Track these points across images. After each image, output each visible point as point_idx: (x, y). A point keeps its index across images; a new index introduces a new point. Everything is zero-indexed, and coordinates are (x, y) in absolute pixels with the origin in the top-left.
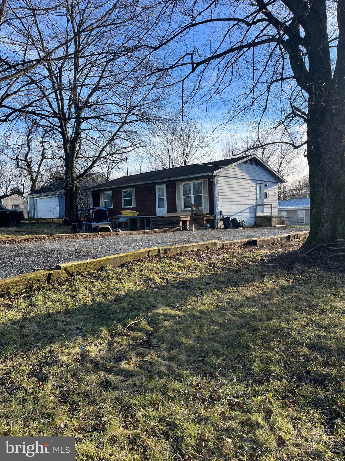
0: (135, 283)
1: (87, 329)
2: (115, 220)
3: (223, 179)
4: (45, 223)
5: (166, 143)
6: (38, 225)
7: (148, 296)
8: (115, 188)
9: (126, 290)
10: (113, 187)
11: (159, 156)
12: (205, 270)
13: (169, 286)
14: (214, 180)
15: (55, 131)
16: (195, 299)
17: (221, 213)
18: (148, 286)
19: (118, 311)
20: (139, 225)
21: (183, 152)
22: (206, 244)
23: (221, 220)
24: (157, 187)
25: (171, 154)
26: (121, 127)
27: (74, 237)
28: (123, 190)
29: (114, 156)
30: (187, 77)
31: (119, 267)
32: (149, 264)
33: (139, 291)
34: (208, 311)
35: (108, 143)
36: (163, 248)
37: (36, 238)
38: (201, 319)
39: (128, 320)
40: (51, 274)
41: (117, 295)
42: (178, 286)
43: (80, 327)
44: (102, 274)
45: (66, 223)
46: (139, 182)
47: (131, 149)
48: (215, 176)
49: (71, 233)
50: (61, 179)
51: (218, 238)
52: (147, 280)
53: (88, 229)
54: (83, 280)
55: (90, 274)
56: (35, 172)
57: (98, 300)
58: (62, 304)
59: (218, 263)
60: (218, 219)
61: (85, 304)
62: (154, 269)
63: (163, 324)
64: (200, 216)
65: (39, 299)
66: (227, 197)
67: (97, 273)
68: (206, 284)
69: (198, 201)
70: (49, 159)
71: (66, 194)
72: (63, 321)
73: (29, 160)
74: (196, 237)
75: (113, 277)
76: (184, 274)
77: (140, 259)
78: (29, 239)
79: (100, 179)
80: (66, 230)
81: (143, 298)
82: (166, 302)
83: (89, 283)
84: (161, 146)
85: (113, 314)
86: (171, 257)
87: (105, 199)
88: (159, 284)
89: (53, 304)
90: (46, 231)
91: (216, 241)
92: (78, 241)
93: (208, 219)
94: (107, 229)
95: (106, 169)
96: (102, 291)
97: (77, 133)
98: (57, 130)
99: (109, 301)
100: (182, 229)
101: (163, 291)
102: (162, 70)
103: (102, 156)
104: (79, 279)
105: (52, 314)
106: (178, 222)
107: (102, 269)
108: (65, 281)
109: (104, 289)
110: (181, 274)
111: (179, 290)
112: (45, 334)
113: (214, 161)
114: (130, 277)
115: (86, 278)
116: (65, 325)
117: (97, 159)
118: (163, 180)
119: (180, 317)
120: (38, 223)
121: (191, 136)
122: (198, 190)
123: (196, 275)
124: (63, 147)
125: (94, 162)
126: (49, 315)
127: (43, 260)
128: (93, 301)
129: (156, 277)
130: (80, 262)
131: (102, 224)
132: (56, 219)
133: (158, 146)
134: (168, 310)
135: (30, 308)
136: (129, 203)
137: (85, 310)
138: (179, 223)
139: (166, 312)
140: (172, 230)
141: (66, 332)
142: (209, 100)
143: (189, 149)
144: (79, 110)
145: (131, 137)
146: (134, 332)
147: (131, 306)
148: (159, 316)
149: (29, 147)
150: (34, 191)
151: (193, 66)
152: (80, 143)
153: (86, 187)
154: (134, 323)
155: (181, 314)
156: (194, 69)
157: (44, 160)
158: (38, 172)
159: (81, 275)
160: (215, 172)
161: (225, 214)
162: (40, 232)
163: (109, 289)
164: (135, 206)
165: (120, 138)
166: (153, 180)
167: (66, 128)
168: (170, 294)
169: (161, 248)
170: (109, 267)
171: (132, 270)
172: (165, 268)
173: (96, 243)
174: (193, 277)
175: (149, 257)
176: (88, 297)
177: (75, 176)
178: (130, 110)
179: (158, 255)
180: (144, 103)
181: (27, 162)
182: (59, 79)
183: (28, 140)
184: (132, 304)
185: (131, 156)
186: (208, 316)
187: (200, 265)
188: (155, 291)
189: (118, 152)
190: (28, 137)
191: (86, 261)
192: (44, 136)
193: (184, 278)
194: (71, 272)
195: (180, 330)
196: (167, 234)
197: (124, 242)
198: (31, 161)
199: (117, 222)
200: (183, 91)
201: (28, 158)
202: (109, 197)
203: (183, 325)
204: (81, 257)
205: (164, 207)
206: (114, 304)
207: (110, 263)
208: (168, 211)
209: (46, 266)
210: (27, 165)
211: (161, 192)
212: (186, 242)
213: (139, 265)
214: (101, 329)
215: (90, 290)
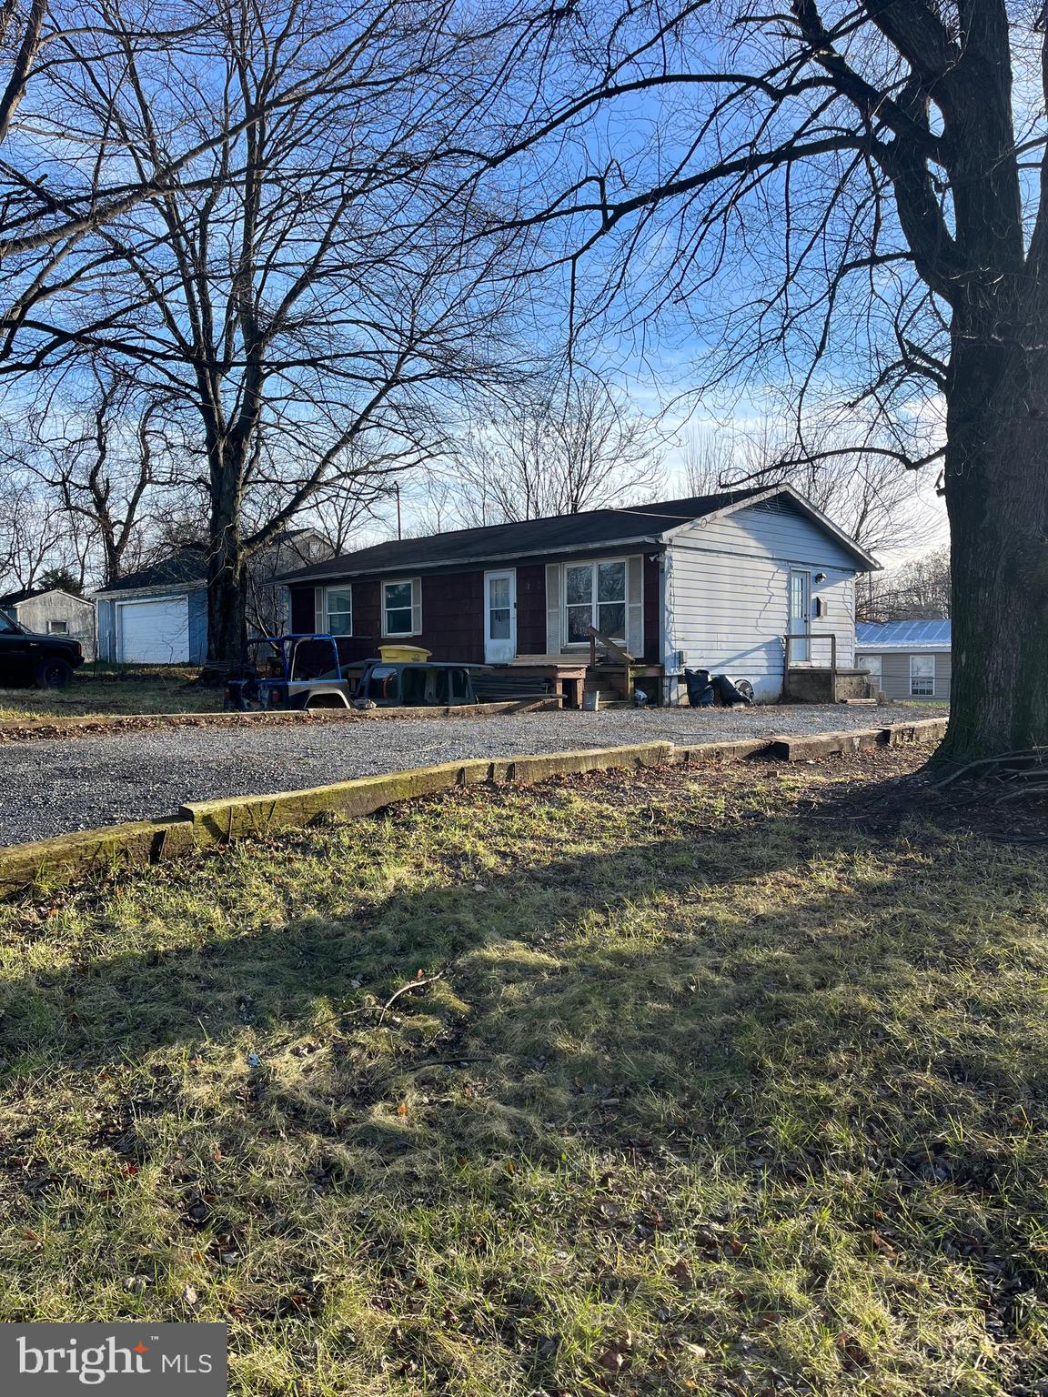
0: (418, 866)
1: (271, 1002)
2: (358, 674)
3: (691, 556)
4: (145, 678)
5: (517, 445)
6: (125, 683)
7: (455, 906)
8: (361, 576)
9: (391, 888)
10: (356, 573)
11: (496, 480)
12: (630, 830)
13: (522, 877)
14: (660, 559)
15: (181, 402)
16: (600, 918)
17: (679, 658)
18: (457, 876)
19: (366, 949)
20: (430, 688)
21: (570, 473)
22: (633, 752)
23: (680, 679)
24: (489, 577)
25: (532, 478)
26: (383, 393)
27: (234, 723)
28: (385, 584)
29: (361, 478)
30: (587, 247)
31: (370, 815)
32: (461, 810)
33: (430, 889)
34: (639, 956)
35: (344, 441)
36: (505, 760)
37: (120, 723)
38: (617, 980)
39: (394, 977)
40: (163, 833)
41: (363, 902)
42: (549, 878)
43: (249, 998)
44: (319, 838)
45: (209, 679)
46: (432, 560)
47: (411, 459)
48: (664, 547)
49: (223, 710)
50: (198, 546)
51: (679, 739)
52: (454, 858)
53: (275, 700)
54: (259, 855)
55: (282, 837)
56: (120, 522)
57: (305, 916)
58: (195, 925)
59: (670, 810)
60: (671, 677)
61: (265, 928)
62: (476, 825)
63: (500, 991)
64: (616, 665)
65: (125, 910)
66: (700, 611)
67: (303, 833)
68: (634, 873)
69: (613, 620)
70: (163, 484)
71: (210, 592)
72: (197, 977)
73: (102, 487)
74: (605, 730)
75: (350, 848)
76: (567, 842)
77: (433, 794)
78: (97, 726)
79: (314, 548)
80: (211, 702)
81: (441, 911)
82: (510, 926)
83: (279, 863)
84: (502, 452)
85: (350, 960)
86: (529, 790)
87: (330, 610)
88: (491, 870)
89: (166, 924)
90: (148, 703)
91: (665, 743)
92: (244, 733)
93: (640, 674)
94: (333, 701)
95: (335, 519)
96: (317, 887)
97: (250, 410)
98: (188, 396)
99: (339, 919)
100: (561, 705)
101: (501, 894)
102: (512, 225)
103: (323, 479)
104: (248, 851)
105: (166, 954)
106: (551, 683)
107: (318, 821)
108: (206, 856)
109: (322, 881)
110: (559, 840)
111: (550, 890)
112: (141, 1014)
113: (662, 501)
114: (403, 846)
115: (269, 847)
116: (203, 989)
117: (307, 488)
118: (507, 557)
119: (553, 972)
120: (123, 677)
121: (595, 426)
122: (611, 589)
123: (604, 845)
124: (205, 449)
125: (300, 497)
126: (156, 958)
127: (140, 791)
128: (291, 919)
129: (481, 849)
130: (253, 799)
131: (320, 685)
132: (178, 665)
133: (492, 453)
134: (518, 951)
135: (97, 935)
136: (401, 622)
137: (266, 944)
138: (554, 686)
139: (511, 956)
140: (532, 707)
141: (206, 1011)
142: (653, 317)
143: (587, 464)
144: (256, 339)
145: (412, 424)
146: (412, 1015)
147: (404, 937)
148: (490, 969)
149: (102, 448)
150: (115, 581)
151: (605, 215)
152: (259, 438)
153: (273, 571)
154: (413, 989)
155: (558, 963)
156: (608, 224)
157: (148, 486)
158: (128, 524)
159: (254, 837)
160: (666, 536)
161: (693, 663)
162: (130, 703)
163: (339, 882)
164: (420, 633)
165: (379, 425)
166: (477, 555)
167: (215, 393)
168: (522, 902)
169: (497, 761)
170: (340, 816)
171: (409, 826)
172: (508, 823)
173: (302, 742)
174: (595, 850)
175: (462, 787)
176: (273, 905)
177: (240, 538)
178: (411, 343)
179: (489, 782)
180: (455, 323)
181: (97, 492)
182: (197, 245)
183: (100, 428)
184: (408, 931)
185: (411, 480)
186: (639, 971)
187: (615, 814)
188: (479, 893)
189: (371, 468)
190: (100, 417)
191: (270, 798)
192: (148, 414)
193: (566, 854)
194: (223, 830)
195: (552, 1012)
196: (517, 720)
197: (386, 741)
198: (107, 491)
199: (366, 679)
200: (573, 290)
201: (99, 479)
202: (342, 604)
203: (561, 997)
204: (255, 783)
205: (507, 636)
206: (352, 928)
207: (343, 804)
208: (521, 650)
209: (148, 810)
210: (94, 501)
211: (500, 591)
212: (573, 744)
213: (432, 812)
214: (312, 1003)
215: (279, 886)
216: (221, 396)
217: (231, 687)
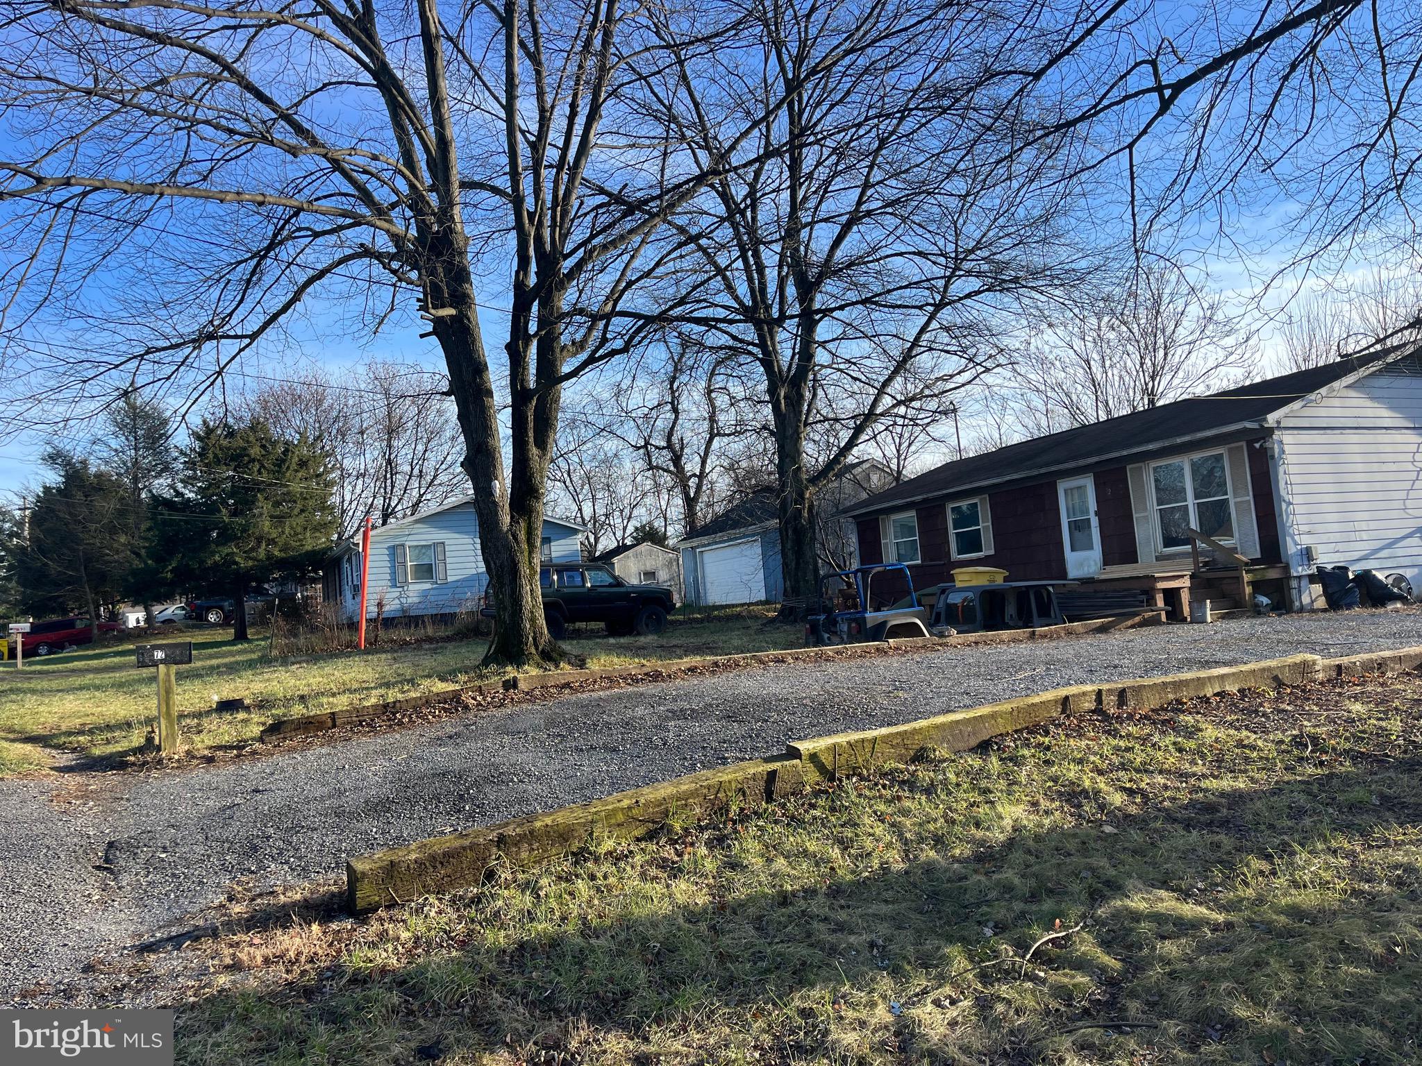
0: (1035, 804)
1: (903, 948)
2: (932, 600)
3: (1305, 437)
4: (729, 618)
5: (1077, 344)
6: (711, 625)
7: (1084, 848)
8: (924, 500)
9: (1009, 829)
10: (919, 498)
11: (1060, 385)
12: (1282, 761)
13: (1156, 817)
14: (1268, 445)
15: (742, 359)
16: (1265, 866)
17: (1307, 554)
18: (1080, 816)
19: (993, 894)
20: (1011, 610)
21: (1142, 364)
22: (1269, 669)
23: (1312, 579)
24: (1062, 486)
25: (1099, 376)
26: (932, 317)
27: (819, 658)
28: (950, 506)
29: (916, 404)
30: (1144, 132)
31: (972, 750)
32: (1072, 742)
33: (1052, 830)
34: (1322, 911)
35: (896, 372)
36: (1113, 686)
37: (716, 664)
38: (1298, 939)
39: (1029, 926)
40: (774, 772)
41: (982, 843)
42: (1191, 819)
43: (880, 942)
44: (925, 775)
45: (787, 615)
46: (998, 476)
47: (966, 376)
48: (1271, 431)
49: (806, 645)
50: (768, 489)
51: (1325, 649)
52: (1073, 796)
53: (854, 632)
54: (868, 793)
55: (886, 774)
56: (694, 475)
57: (923, 857)
58: (817, 864)
59: (1330, 736)
60: (1299, 578)
61: (885, 868)
62: (1092, 758)
63: (1154, 948)
64: (1226, 569)
65: (750, 847)
66: (1327, 498)
67: (907, 770)
68: (1298, 813)
69: (1216, 518)
70: (729, 435)
71: (782, 531)
72: (826, 919)
73: (677, 447)
74: (1225, 644)
75: (958, 785)
76: (1204, 776)
77: (1037, 725)
78: (696, 668)
79: (875, 478)
80: (792, 638)
81: (1070, 855)
82: (1152, 873)
83: (889, 802)
84: (1062, 354)
85: (978, 905)
86: (1146, 717)
87: (896, 538)
88: (1119, 809)
89: (790, 863)
90: (736, 642)
91: (1309, 657)
92: (830, 668)
93: (1259, 577)
94: (912, 630)
95: (893, 447)
96: (931, 827)
97: (805, 355)
98: (750, 353)
99: (959, 861)
100: (1164, 618)
101: (1136, 836)
102: (1058, 128)
103: (879, 411)
104: (856, 788)
105: (794, 894)
106: (1149, 595)
107: (920, 756)
108: (817, 794)
109: (935, 820)
110: (1194, 775)
111: (1195, 833)
112: (780, 955)
113: (1258, 380)
114: (1015, 783)
115: (876, 784)
116: (834, 931)
117: (865, 421)
118: (1082, 462)
119: (1216, 928)
120: (709, 619)
121: (1167, 310)
122: (1208, 481)
123: (1252, 779)
124: (767, 398)
125: (858, 430)
126: (785, 898)
127: (744, 729)
128: (909, 860)
129: (1102, 786)
130: (855, 736)
131: (898, 615)
132: (757, 604)
133: (1051, 357)
134: (1167, 902)
135: (729, 873)
136: (970, 542)
137: (889, 887)
138: (1153, 598)
139: (1161, 907)
140: (1129, 623)
141: (840, 954)
142: (1229, 187)
143: (1161, 353)
144: (807, 289)
145: (965, 342)
146: (1056, 969)
147: (1032, 882)
148: (1138, 921)
149: (675, 410)
150: (693, 530)
151: (1161, 96)
152: (815, 380)
153: (837, 506)
154: (1052, 941)
155: (1221, 918)
156: (1165, 105)
157: (716, 439)
158: (701, 476)
159: (860, 775)
160: (1271, 418)
161: (1327, 559)
162: (721, 644)
163: (953, 822)
164: (992, 552)
165: (931, 349)
166: (1047, 465)
167: (774, 345)
168: (1164, 845)
169: (1105, 687)
170: (942, 752)
171: (1017, 761)
172: (1128, 755)
173: (888, 675)
174: (1242, 786)
175: (1068, 717)
176: (889, 845)
177: (805, 477)
178: (956, 264)
179: (1098, 711)
180: (1001, 234)
181: (674, 452)
182: (749, 214)
183: (673, 392)
184: (1036, 876)
185: (968, 399)
186: (1324, 928)
187: (1260, 743)
188: (1109, 835)
189: (927, 392)
190: (672, 384)
191: (869, 734)
192: (713, 374)
193: (1206, 790)
194: (829, 768)
195: (1223, 974)
196: (1116, 639)
197: (974, 670)
198: (682, 449)
199: (941, 604)
200: (1132, 179)
201: (675, 439)
202: (908, 530)
203: (1231, 957)
204: (851, 719)
205: (1091, 548)
206: (976, 871)
207: (943, 740)
208: (1107, 561)
209: (755, 749)
210: (671, 459)
211: (1077, 501)
212: (1189, 663)
213: (1039, 745)
214: (947, 950)
215: (893, 825)
216: (778, 347)
217: (810, 622)
